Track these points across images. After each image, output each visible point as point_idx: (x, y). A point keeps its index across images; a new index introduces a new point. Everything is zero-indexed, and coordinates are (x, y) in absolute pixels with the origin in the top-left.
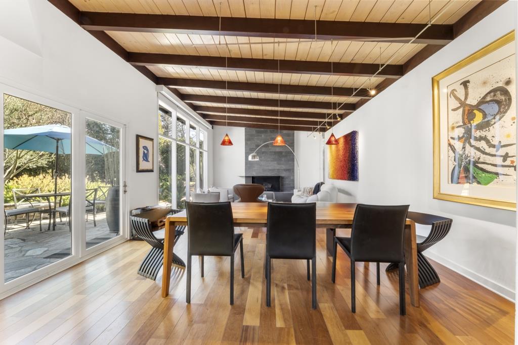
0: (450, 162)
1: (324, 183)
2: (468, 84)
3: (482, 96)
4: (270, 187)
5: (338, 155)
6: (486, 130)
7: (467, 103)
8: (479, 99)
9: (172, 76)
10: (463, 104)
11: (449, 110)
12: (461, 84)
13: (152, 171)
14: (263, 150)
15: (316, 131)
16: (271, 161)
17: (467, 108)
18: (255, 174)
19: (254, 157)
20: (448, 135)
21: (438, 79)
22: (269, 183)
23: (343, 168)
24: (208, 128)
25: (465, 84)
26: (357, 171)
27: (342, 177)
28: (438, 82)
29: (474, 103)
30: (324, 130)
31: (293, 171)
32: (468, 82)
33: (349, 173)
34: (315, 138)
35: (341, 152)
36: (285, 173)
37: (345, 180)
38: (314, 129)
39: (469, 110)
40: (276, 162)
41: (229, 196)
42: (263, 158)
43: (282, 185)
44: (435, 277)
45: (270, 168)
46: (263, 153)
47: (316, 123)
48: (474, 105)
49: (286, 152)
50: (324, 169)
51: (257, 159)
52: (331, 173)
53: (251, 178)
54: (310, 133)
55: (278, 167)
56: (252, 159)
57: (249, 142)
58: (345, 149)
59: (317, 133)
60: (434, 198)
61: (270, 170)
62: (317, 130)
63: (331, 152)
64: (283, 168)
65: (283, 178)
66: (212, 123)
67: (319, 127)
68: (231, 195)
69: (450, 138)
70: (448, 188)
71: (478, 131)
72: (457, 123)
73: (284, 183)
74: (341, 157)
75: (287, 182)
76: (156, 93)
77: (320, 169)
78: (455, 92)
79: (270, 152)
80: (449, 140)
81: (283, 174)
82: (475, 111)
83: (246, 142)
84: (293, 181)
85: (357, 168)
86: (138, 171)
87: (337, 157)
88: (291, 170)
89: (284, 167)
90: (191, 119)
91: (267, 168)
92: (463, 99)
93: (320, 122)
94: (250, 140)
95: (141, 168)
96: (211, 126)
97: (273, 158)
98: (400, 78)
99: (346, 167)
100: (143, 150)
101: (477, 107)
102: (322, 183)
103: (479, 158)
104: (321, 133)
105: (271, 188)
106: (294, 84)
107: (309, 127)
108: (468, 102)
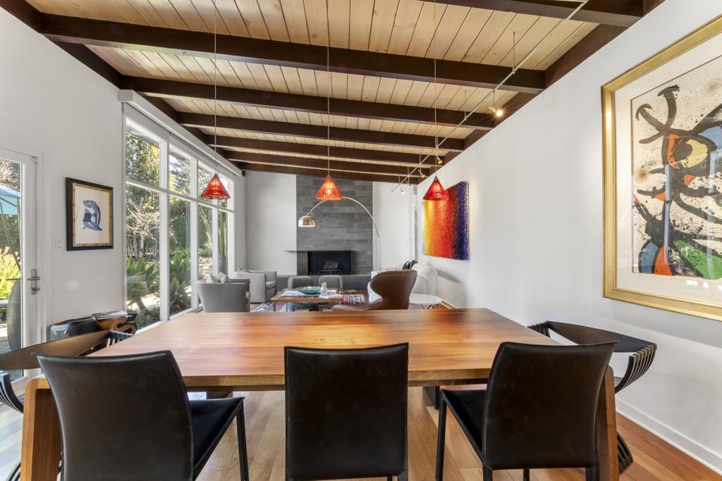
0: (636, 234)
1: (416, 262)
2: (674, 93)
3: (707, 112)
4: (337, 266)
5: (439, 219)
6: (716, 177)
7: (672, 127)
8: (700, 119)
9: (152, 75)
10: (664, 130)
11: (634, 142)
12: (659, 95)
13: (110, 247)
14: (325, 211)
15: (405, 182)
16: (338, 227)
17: (672, 137)
18: (312, 248)
19: (307, 222)
20: (632, 185)
21: (611, 89)
22: (335, 261)
23: (445, 239)
24: (235, 175)
25: (669, 93)
26: (467, 245)
27: (444, 253)
28: (613, 94)
29: (689, 126)
30: (415, 181)
31: (371, 244)
32: (676, 88)
33: (454, 247)
34: (403, 193)
35: (443, 215)
36: (358, 245)
37: (449, 258)
38: (401, 180)
39: (677, 141)
40: (345, 229)
41: (268, 283)
42: (325, 222)
43: (355, 264)
44: (625, 453)
45: (335, 238)
46: (325, 215)
47: (404, 170)
48: (688, 130)
49: (359, 214)
50: (416, 240)
51: (312, 225)
52: (427, 246)
53: (307, 254)
54: (395, 185)
55: (347, 236)
56: (304, 225)
57: (302, 199)
58: (449, 210)
59: (407, 186)
60: (604, 296)
61: (337, 241)
62: (407, 180)
63: (427, 214)
64: (354, 239)
65: (355, 253)
66: (241, 166)
67: (408, 176)
68: (272, 282)
69: (635, 193)
70: (631, 280)
71: (698, 178)
72: (651, 164)
73: (358, 260)
74: (442, 223)
75: (361, 259)
76: (119, 104)
77: (410, 239)
78: (647, 109)
79: (337, 214)
80: (634, 196)
81: (356, 248)
82: (691, 142)
83: (297, 198)
84: (371, 257)
85: (467, 240)
86: (70, 246)
87: (436, 223)
88: (368, 242)
89: (356, 237)
90: (200, 156)
91: (332, 238)
92: (664, 120)
93: (410, 168)
94: (304, 195)
95: (78, 241)
96: (240, 171)
97: (341, 224)
98: (540, 92)
99: (451, 238)
100: (85, 207)
101: (696, 133)
102: (414, 262)
103: (701, 229)
104: (412, 186)
105: (338, 268)
106: (368, 100)
107: (394, 176)
108: (676, 125)
